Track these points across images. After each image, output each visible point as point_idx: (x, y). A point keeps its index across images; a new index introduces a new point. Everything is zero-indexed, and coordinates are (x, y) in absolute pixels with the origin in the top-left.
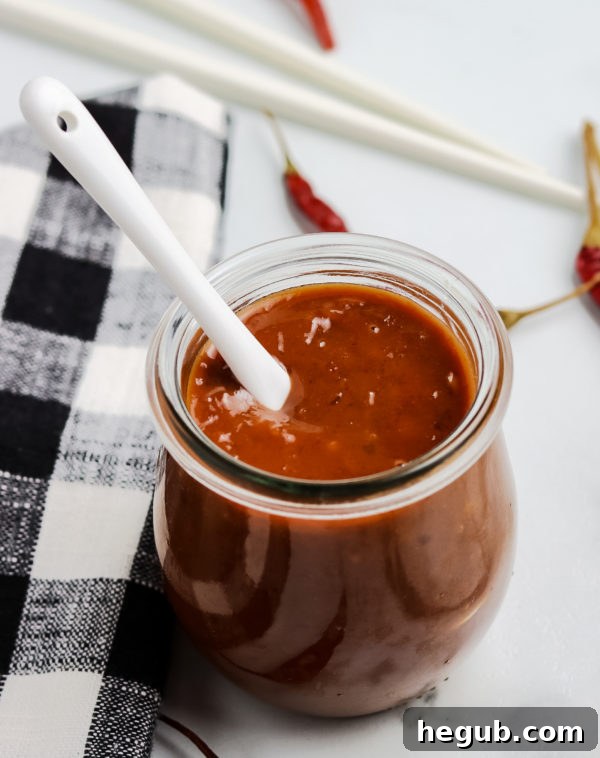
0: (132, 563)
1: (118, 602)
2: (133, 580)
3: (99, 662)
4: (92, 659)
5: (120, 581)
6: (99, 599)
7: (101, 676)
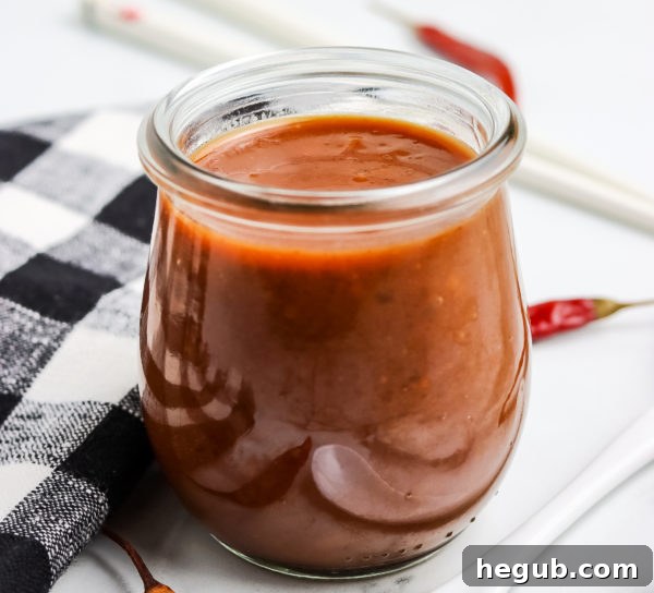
0: (126, 393)
1: (97, 419)
2: (121, 406)
3: (55, 459)
4: (49, 456)
5: (107, 404)
6: (79, 415)
7: (52, 470)
